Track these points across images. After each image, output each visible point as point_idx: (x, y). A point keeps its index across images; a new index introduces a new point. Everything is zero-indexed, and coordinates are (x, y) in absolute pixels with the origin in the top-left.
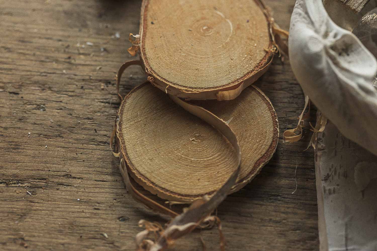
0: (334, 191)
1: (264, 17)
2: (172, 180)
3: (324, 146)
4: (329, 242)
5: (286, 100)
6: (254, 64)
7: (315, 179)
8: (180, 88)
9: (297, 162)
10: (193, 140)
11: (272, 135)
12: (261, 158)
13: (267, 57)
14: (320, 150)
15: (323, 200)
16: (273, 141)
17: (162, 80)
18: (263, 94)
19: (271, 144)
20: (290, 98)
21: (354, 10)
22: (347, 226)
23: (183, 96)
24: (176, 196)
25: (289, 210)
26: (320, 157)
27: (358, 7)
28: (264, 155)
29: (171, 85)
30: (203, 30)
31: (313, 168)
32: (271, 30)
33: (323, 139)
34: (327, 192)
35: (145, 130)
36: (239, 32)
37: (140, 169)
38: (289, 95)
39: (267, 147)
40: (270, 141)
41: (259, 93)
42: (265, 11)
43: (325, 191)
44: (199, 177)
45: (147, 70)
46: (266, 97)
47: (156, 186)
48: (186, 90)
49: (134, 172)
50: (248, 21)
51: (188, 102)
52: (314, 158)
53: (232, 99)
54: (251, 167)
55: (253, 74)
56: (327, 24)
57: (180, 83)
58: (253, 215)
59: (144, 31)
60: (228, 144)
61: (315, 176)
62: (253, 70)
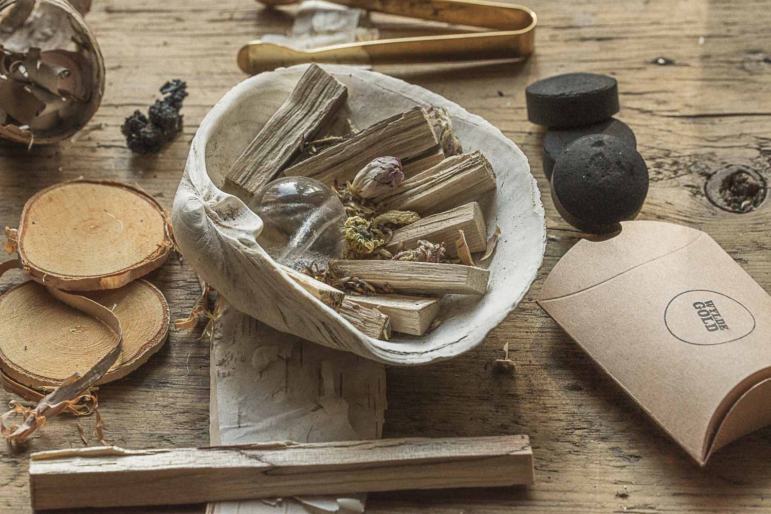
0: (229, 374)
1: (161, 218)
2: (47, 367)
3: (221, 335)
4: (220, 421)
5: (182, 297)
6: (144, 256)
7: (209, 366)
8: (58, 276)
9: (189, 352)
10: (73, 331)
11: (161, 323)
12: (148, 343)
13: (160, 250)
14: (216, 339)
15: (216, 383)
16: (162, 328)
17: (39, 270)
18: (155, 287)
19: (160, 331)
20: (188, 295)
21: (252, 193)
22: (241, 405)
23: (62, 286)
24: (52, 381)
25: (178, 395)
26: (216, 345)
27: (256, 190)
28: (151, 341)
29: (49, 273)
30: (90, 228)
31: (208, 357)
32: (166, 227)
33: (221, 329)
34: (221, 375)
35: (21, 325)
36: (130, 230)
37: (13, 360)
38: (186, 292)
39: (155, 334)
40: (159, 328)
41: (150, 286)
42: (163, 213)
43: (218, 375)
44: (77, 364)
45: (23, 261)
46: (157, 290)
47: (30, 373)
48: (66, 278)
49: (6, 362)
50: (142, 221)
51: (68, 292)
52: (209, 347)
53: (116, 287)
54: (136, 352)
55: (142, 264)
56: (210, 188)
57: (59, 272)
58: (138, 401)
59: (23, 230)
60: (112, 333)
61: (209, 363)
62: (143, 261)
